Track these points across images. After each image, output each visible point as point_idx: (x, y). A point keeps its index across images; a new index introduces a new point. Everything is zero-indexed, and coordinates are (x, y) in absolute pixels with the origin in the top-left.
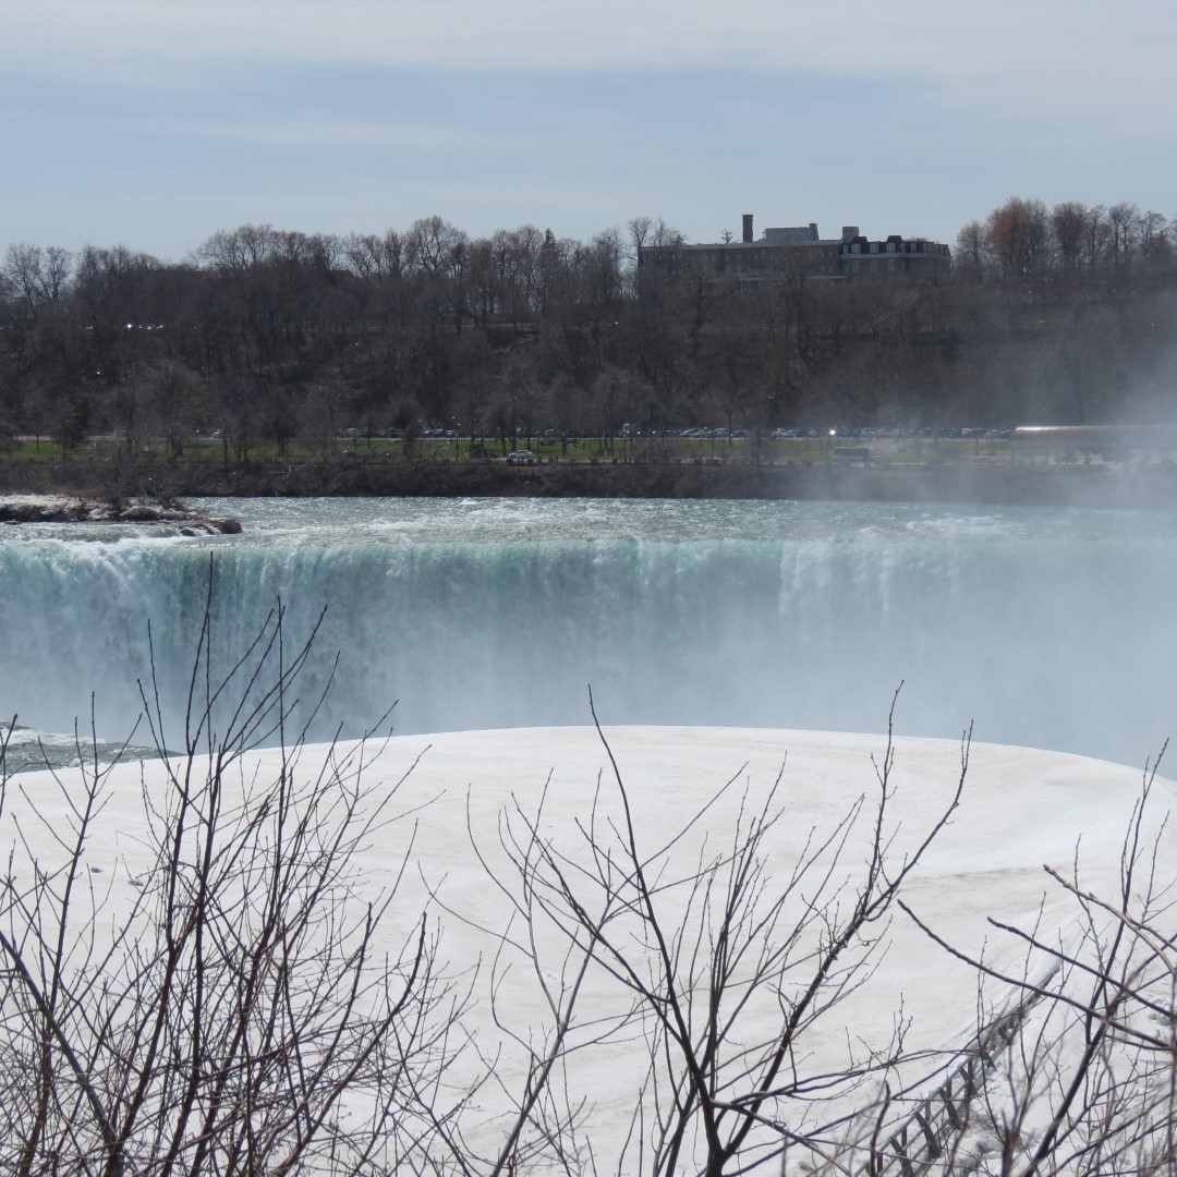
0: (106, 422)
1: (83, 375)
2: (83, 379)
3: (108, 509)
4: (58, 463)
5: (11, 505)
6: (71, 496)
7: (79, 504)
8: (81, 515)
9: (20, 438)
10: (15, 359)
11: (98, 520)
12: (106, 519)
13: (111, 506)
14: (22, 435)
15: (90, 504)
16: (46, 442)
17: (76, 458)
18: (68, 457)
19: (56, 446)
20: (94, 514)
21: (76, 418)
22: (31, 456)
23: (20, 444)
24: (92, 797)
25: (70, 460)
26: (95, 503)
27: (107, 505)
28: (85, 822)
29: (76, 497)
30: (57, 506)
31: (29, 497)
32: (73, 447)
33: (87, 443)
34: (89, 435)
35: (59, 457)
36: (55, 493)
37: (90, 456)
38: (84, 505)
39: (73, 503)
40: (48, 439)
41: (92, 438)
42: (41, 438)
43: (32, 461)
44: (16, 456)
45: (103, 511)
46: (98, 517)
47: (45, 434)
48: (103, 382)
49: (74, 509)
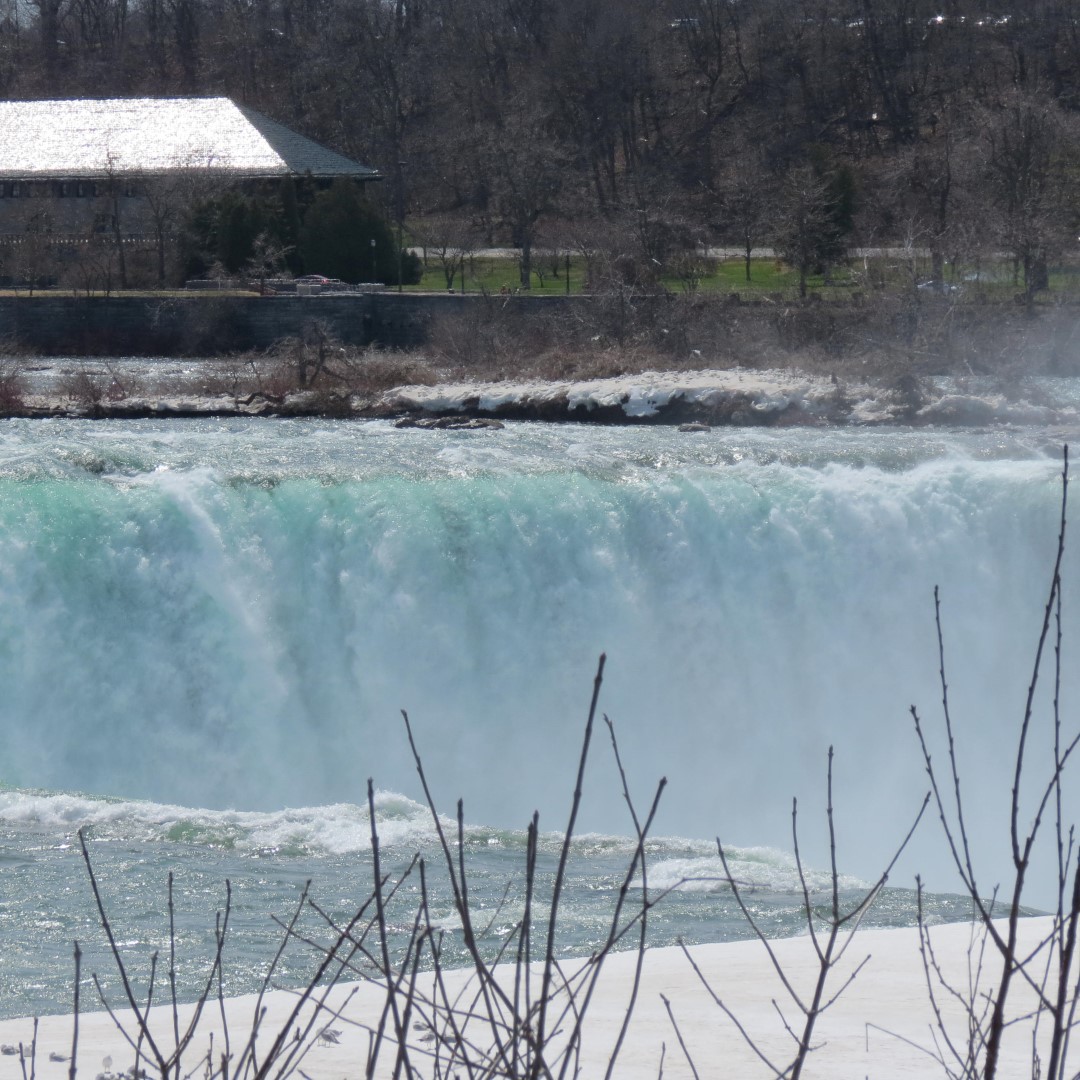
0: (888, 218)
1: (842, 121)
2: (842, 129)
3: (894, 401)
4: (789, 304)
5: (692, 392)
6: (817, 372)
7: (832, 388)
8: (836, 412)
9: (712, 252)
10: (703, 88)
11: (872, 423)
12: (887, 422)
13: (898, 395)
14: (715, 245)
15: (855, 389)
16: (766, 259)
17: (826, 293)
18: (809, 292)
19: (785, 269)
20: (862, 410)
21: (828, 209)
22: (734, 289)
23: (712, 264)
24: (826, 965)
25: (816, 297)
26: (866, 388)
27: (890, 392)
28: (812, 1017)
29: (825, 374)
30: (785, 393)
31: (728, 374)
32: (820, 271)
33: (850, 262)
34: (853, 246)
35: (791, 293)
36: (783, 366)
37: (856, 289)
38: (840, 392)
39: (820, 387)
40: (769, 252)
41: (860, 252)
42: (756, 252)
43: (735, 297)
44: (703, 287)
45: (883, 403)
46: (871, 417)
47: (763, 245)
48: (884, 135)
49: (821, 401)
